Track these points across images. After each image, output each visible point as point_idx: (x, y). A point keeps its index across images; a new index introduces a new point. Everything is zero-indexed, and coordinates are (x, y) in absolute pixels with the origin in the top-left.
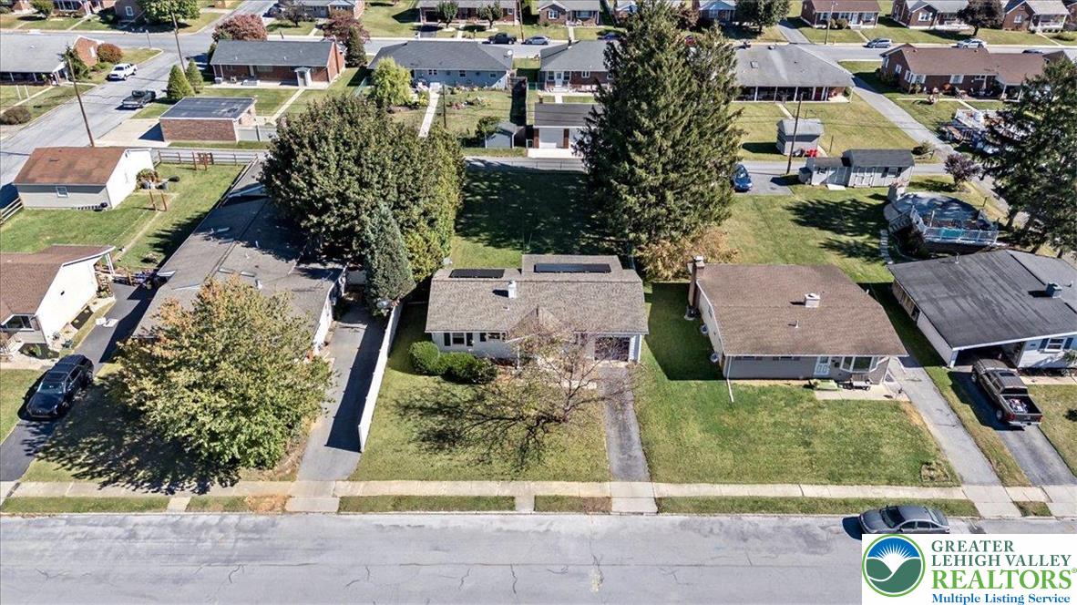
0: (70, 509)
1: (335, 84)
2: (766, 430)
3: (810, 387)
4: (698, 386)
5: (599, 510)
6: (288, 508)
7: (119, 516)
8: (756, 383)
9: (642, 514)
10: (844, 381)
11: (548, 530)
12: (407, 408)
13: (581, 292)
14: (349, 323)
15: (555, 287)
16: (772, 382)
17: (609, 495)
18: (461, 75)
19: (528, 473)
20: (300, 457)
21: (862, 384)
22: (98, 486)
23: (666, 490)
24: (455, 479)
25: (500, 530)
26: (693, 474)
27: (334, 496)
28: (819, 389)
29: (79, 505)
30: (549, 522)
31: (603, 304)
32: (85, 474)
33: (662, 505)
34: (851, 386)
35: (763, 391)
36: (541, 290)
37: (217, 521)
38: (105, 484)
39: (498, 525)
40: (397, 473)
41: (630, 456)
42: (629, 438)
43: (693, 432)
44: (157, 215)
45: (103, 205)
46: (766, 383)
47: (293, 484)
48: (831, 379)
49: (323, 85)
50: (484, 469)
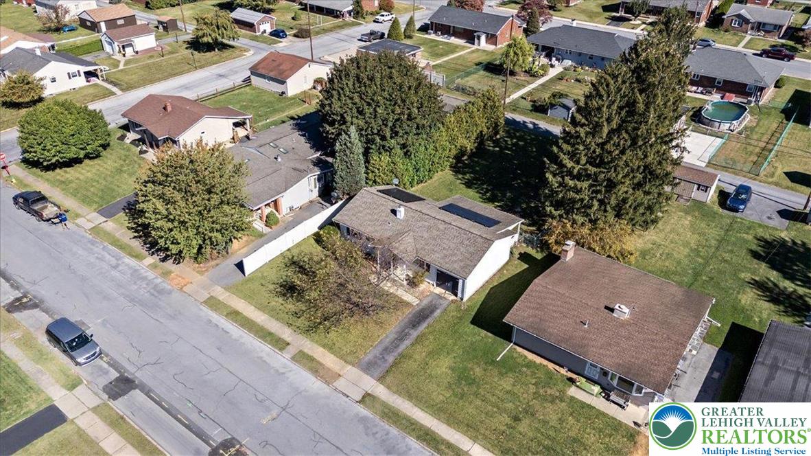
0: (110, 242)
1: (499, 49)
2: (497, 392)
3: (571, 380)
4: (486, 336)
5: (325, 379)
6: (184, 289)
7: (122, 254)
8: (531, 356)
9: (348, 396)
10: (606, 391)
11: (283, 373)
12: (294, 263)
13: (446, 231)
14: (325, 201)
15: (432, 221)
16: (545, 362)
17: (341, 374)
18: (590, 58)
19: (312, 334)
20: (217, 265)
21: (621, 402)
22: (132, 237)
23: (381, 391)
24: (272, 317)
25: (261, 358)
26: (407, 392)
27: (209, 293)
28: (578, 386)
29: (116, 243)
30: (290, 369)
31: (453, 246)
32: (133, 228)
33: (367, 399)
34: (607, 398)
35: (530, 365)
36: (422, 220)
37: (152, 278)
38: (135, 237)
39: (263, 355)
40: (249, 297)
41: (383, 358)
42: (397, 347)
43: (443, 366)
44: (304, 106)
45: (283, 93)
46: (538, 360)
47: (200, 277)
48: (599, 384)
49: (491, 48)
50: (292, 320)
